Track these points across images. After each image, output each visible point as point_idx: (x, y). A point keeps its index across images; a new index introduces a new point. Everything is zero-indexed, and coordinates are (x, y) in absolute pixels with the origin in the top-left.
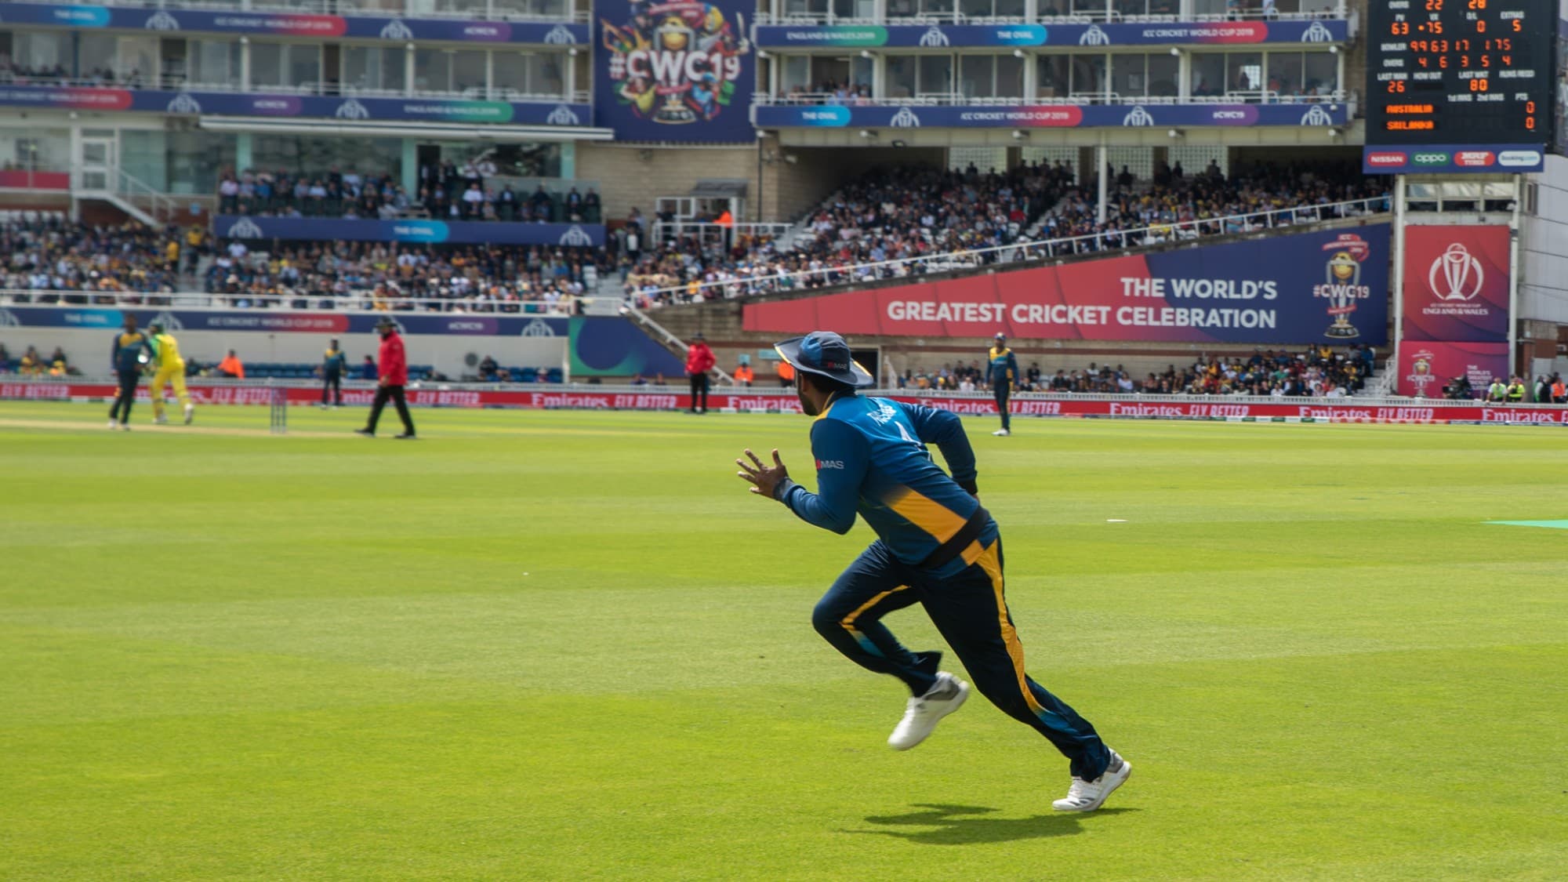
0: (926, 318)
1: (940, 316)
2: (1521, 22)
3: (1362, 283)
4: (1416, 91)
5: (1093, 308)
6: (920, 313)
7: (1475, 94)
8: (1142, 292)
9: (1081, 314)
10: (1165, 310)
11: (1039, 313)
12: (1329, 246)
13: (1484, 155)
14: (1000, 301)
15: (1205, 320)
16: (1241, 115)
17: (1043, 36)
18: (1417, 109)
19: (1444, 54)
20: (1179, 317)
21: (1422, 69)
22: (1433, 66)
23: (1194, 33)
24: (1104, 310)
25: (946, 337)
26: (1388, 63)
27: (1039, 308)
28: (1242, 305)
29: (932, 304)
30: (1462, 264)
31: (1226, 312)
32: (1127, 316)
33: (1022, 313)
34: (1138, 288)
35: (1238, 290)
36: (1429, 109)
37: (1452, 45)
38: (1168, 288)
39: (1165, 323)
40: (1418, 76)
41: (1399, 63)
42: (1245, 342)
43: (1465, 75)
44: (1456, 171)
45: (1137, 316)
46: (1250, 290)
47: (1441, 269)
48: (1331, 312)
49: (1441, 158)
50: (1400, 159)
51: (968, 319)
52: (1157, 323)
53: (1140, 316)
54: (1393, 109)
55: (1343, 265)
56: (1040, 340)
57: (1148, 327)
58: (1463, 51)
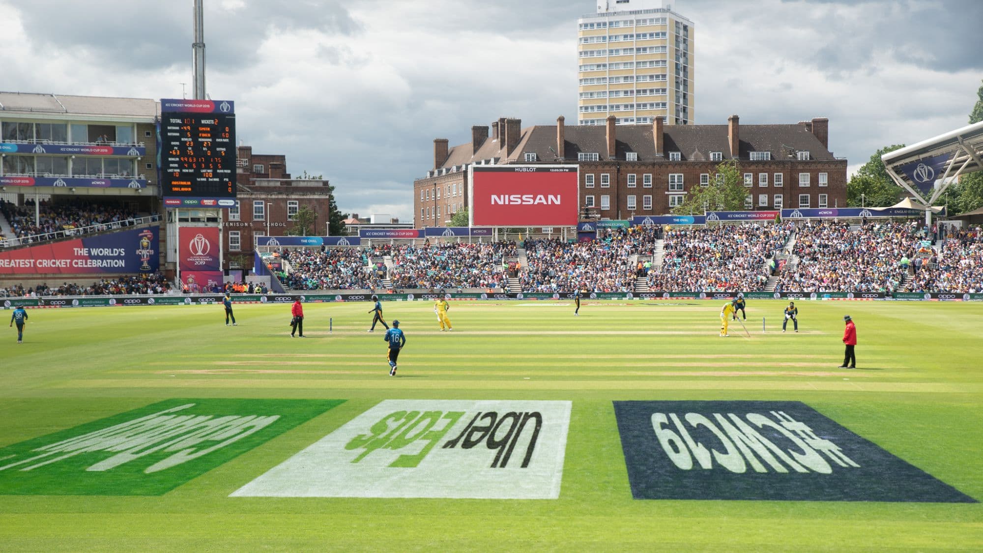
0: (6, 266)
1: (11, 265)
2: (225, 152)
3: (151, 249)
4: (183, 177)
5: (64, 260)
6: (4, 264)
7: (207, 178)
8: (81, 254)
9: (60, 263)
10: (89, 261)
11: (46, 263)
12: (141, 235)
13: (212, 201)
14: (32, 259)
15: (102, 264)
16: (104, 183)
17: (16, 149)
18: (184, 183)
19: (194, 163)
20: (93, 263)
21: (186, 168)
22: (190, 167)
23: (82, 150)
24: (68, 261)
25: (14, 274)
26: (171, 165)
27: (46, 261)
28: (113, 258)
29: (8, 260)
30: (202, 242)
31: (109, 261)
32: (76, 263)
33: (40, 263)
34: (79, 252)
35: (112, 253)
36: (189, 183)
37: (198, 160)
38: (89, 252)
39: (89, 266)
40: (184, 171)
41: (176, 165)
42: (115, 273)
43: (204, 171)
44: (201, 206)
45: (79, 263)
46: (116, 252)
47: (194, 244)
48: (142, 260)
49: (195, 202)
50: (178, 202)
51: (21, 266)
52: (86, 266)
53: (81, 264)
54: (174, 183)
55: (145, 242)
56: (46, 274)
57: (83, 268)
58: (202, 162)
